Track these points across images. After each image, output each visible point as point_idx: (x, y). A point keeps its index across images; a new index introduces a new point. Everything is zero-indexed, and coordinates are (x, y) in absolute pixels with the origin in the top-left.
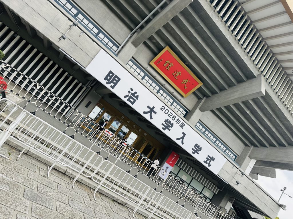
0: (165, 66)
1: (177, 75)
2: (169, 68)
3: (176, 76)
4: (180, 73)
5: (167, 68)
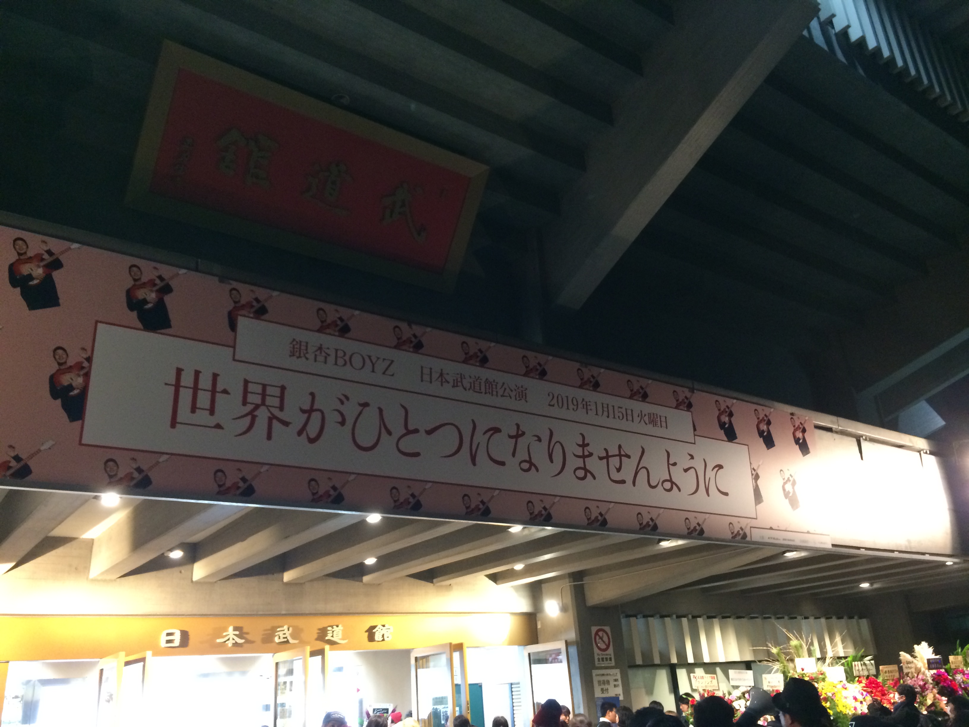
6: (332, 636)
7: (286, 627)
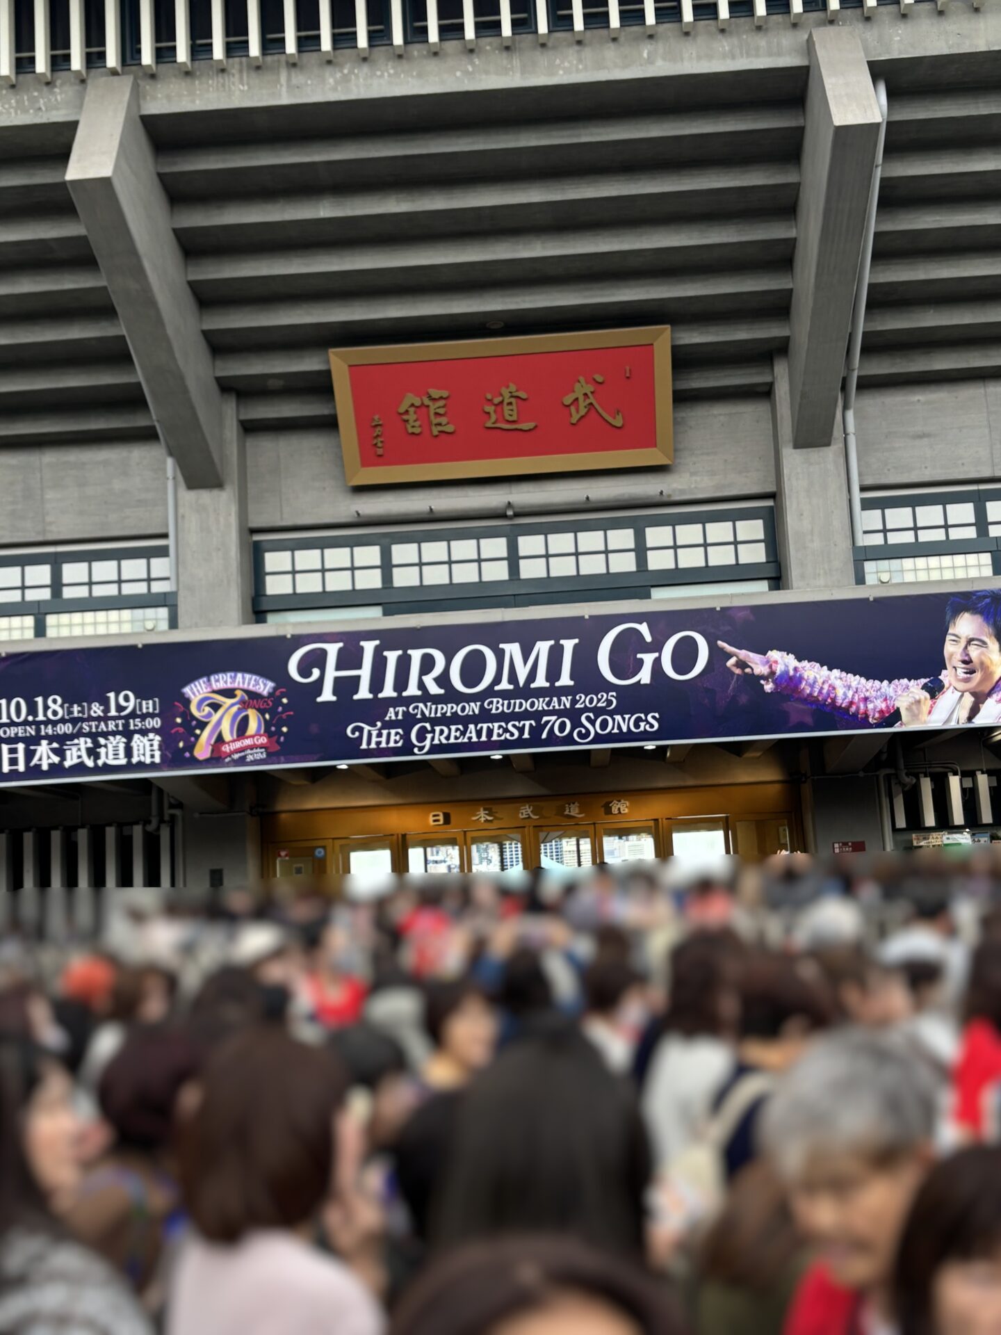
0: (417, 430)
1: (510, 412)
2: (444, 420)
3: (513, 422)
4: (513, 388)
5: (435, 431)
6: (570, 812)
7: (527, 807)
